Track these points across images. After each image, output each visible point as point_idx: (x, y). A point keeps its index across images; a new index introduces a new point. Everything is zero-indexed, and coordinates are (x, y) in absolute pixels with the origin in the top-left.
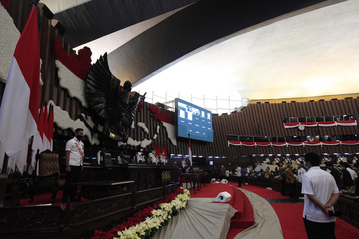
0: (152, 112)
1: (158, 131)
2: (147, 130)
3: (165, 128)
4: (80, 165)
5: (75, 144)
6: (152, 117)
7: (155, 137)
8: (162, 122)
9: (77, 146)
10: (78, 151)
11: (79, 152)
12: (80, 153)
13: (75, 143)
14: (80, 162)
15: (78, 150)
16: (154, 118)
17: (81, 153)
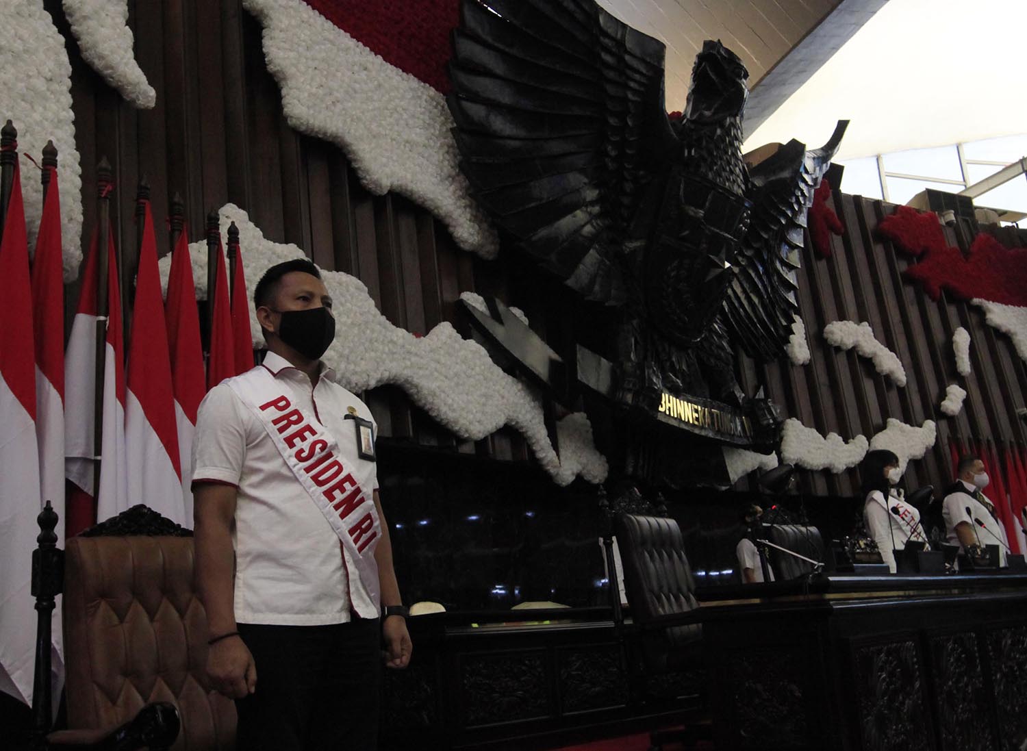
0: (903, 253)
1: (964, 365)
2: (890, 363)
3: (1006, 338)
4: (343, 618)
5: (273, 413)
6: (909, 279)
7: (955, 398)
8: (976, 301)
9: (293, 429)
10: (306, 478)
11: (320, 484)
12: (329, 495)
13: (274, 403)
14: (341, 588)
15: (308, 470)
16: (922, 288)
17: (339, 496)
